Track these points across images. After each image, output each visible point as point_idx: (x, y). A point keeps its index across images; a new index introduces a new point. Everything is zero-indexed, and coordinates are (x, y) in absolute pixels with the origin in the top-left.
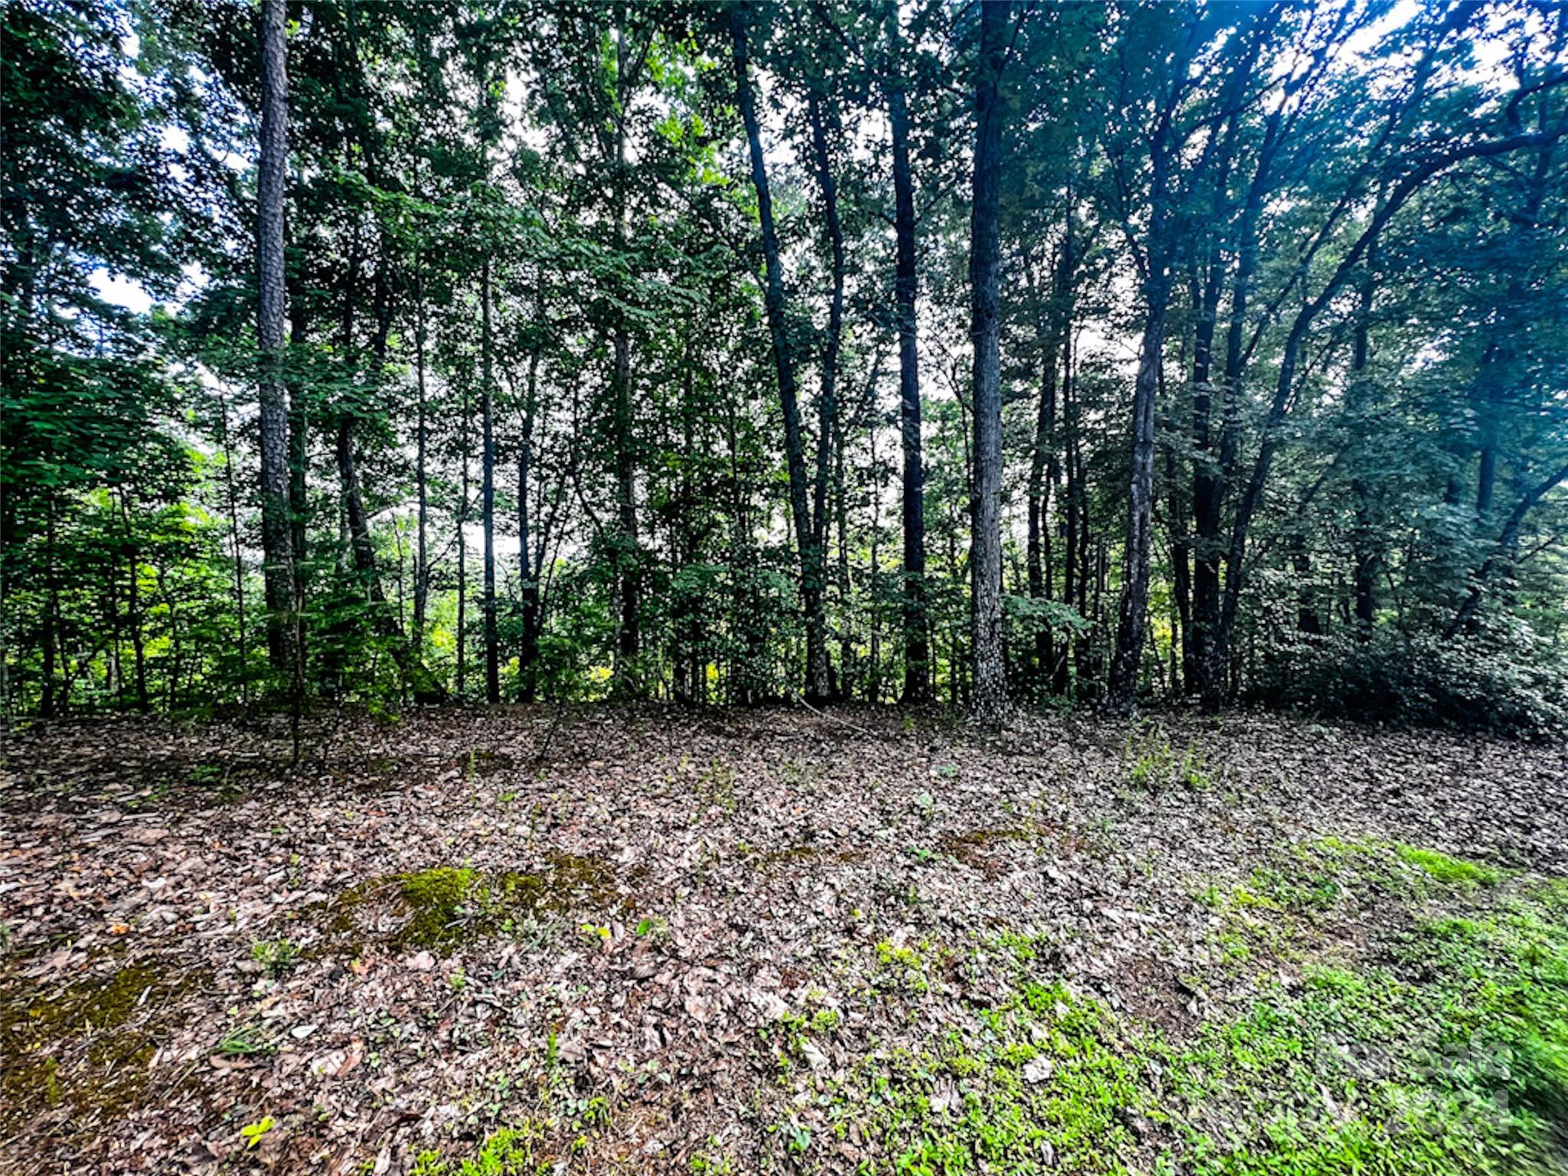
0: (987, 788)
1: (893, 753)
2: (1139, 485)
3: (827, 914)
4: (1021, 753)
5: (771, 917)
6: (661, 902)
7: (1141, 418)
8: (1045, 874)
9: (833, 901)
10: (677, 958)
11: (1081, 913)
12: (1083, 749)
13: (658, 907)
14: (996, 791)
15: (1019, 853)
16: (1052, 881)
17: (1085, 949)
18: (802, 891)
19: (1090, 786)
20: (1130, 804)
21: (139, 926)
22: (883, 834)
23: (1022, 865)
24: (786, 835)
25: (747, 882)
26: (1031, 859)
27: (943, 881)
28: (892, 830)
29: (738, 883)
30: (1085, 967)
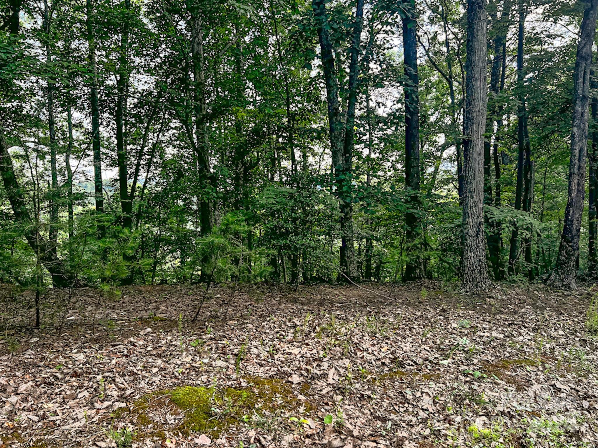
0: (494, 334)
1: (419, 314)
2: (579, 128)
3: (431, 410)
4: (502, 313)
5: (397, 412)
6: (327, 404)
7: (581, 80)
8: (553, 386)
9: (431, 402)
10: (353, 436)
11: (583, 409)
12: (543, 309)
13: (327, 407)
14: (502, 336)
15: (533, 374)
16: (559, 390)
17: (591, 428)
18: (409, 397)
19: (561, 332)
20: (591, 343)
21: (19, 423)
22: (445, 362)
23: (537, 381)
24: (383, 364)
25: (374, 392)
26: (542, 377)
27: (492, 391)
28: (450, 360)
29: (369, 393)
30: (592, 439)
